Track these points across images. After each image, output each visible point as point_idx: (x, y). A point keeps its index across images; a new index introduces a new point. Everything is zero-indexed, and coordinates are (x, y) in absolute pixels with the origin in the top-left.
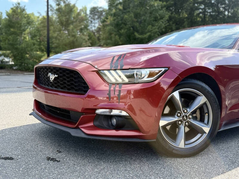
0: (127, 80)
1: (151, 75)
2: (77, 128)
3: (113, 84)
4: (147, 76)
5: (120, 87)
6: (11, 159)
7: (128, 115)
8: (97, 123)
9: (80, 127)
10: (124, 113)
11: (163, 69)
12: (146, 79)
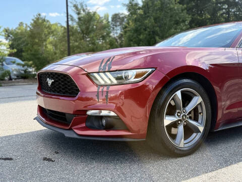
0: (115, 82)
1: (137, 76)
2: (70, 129)
3: (102, 86)
4: (134, 77)
5: (108, 89)
6: (11, 159)
7: (116, 115)
8: (89, 124)
9: (73, 128)
10: (112, 114)
11: (150, 70)
12: (133, 80)
